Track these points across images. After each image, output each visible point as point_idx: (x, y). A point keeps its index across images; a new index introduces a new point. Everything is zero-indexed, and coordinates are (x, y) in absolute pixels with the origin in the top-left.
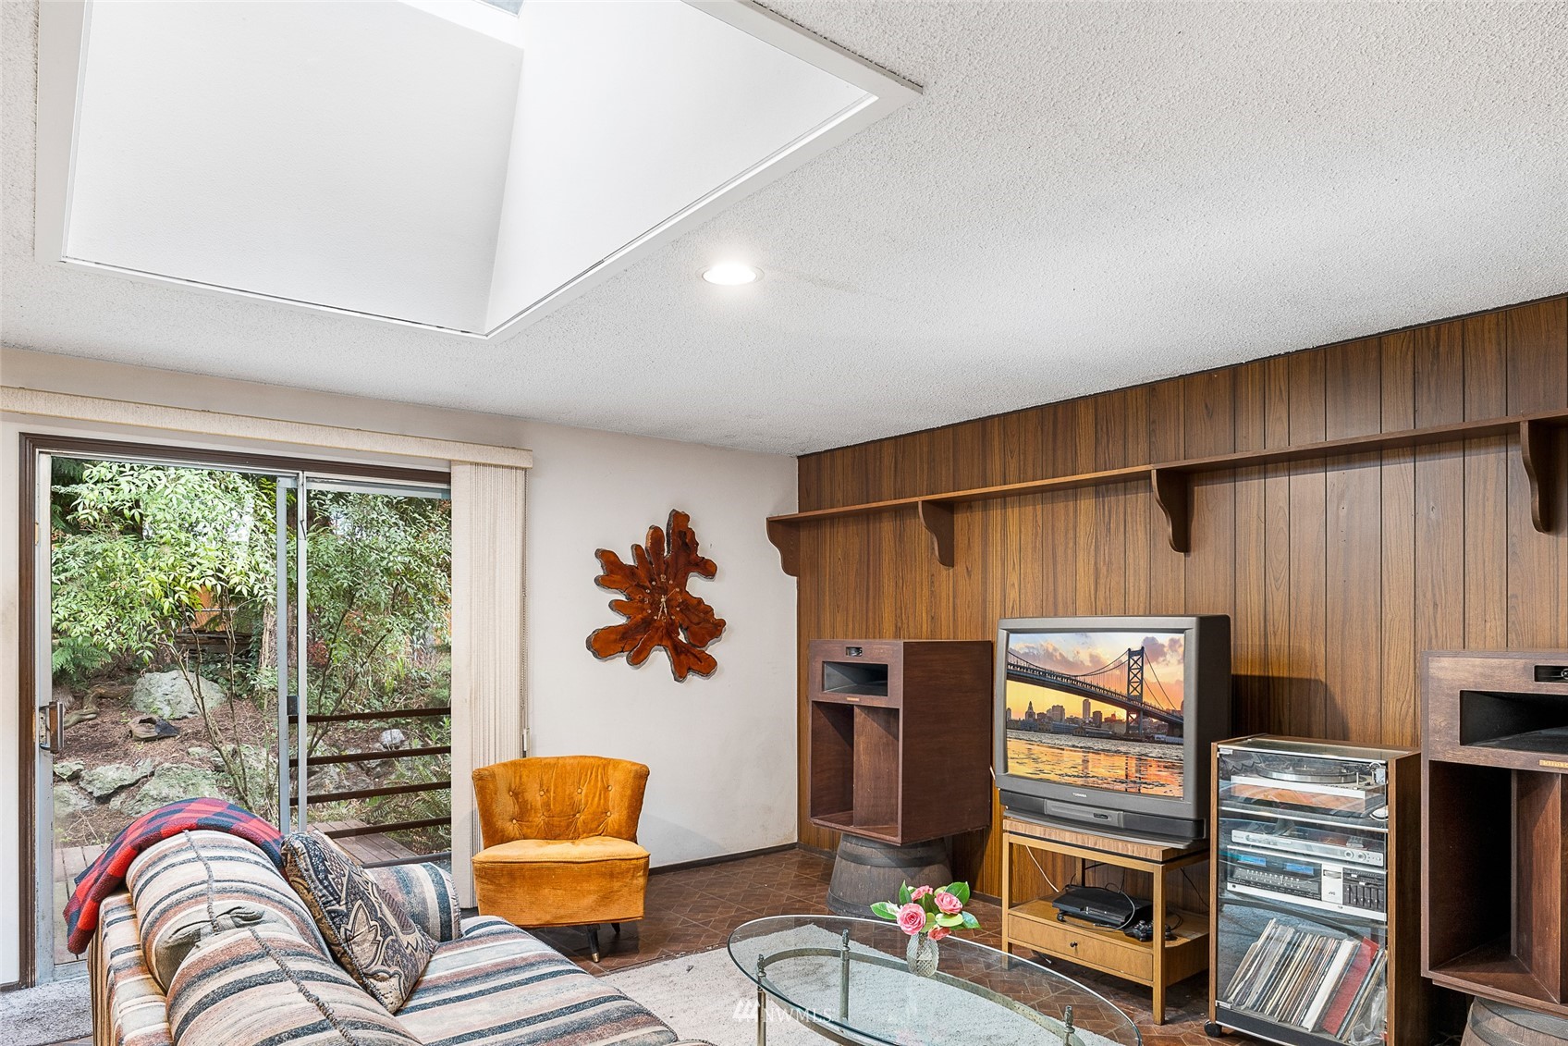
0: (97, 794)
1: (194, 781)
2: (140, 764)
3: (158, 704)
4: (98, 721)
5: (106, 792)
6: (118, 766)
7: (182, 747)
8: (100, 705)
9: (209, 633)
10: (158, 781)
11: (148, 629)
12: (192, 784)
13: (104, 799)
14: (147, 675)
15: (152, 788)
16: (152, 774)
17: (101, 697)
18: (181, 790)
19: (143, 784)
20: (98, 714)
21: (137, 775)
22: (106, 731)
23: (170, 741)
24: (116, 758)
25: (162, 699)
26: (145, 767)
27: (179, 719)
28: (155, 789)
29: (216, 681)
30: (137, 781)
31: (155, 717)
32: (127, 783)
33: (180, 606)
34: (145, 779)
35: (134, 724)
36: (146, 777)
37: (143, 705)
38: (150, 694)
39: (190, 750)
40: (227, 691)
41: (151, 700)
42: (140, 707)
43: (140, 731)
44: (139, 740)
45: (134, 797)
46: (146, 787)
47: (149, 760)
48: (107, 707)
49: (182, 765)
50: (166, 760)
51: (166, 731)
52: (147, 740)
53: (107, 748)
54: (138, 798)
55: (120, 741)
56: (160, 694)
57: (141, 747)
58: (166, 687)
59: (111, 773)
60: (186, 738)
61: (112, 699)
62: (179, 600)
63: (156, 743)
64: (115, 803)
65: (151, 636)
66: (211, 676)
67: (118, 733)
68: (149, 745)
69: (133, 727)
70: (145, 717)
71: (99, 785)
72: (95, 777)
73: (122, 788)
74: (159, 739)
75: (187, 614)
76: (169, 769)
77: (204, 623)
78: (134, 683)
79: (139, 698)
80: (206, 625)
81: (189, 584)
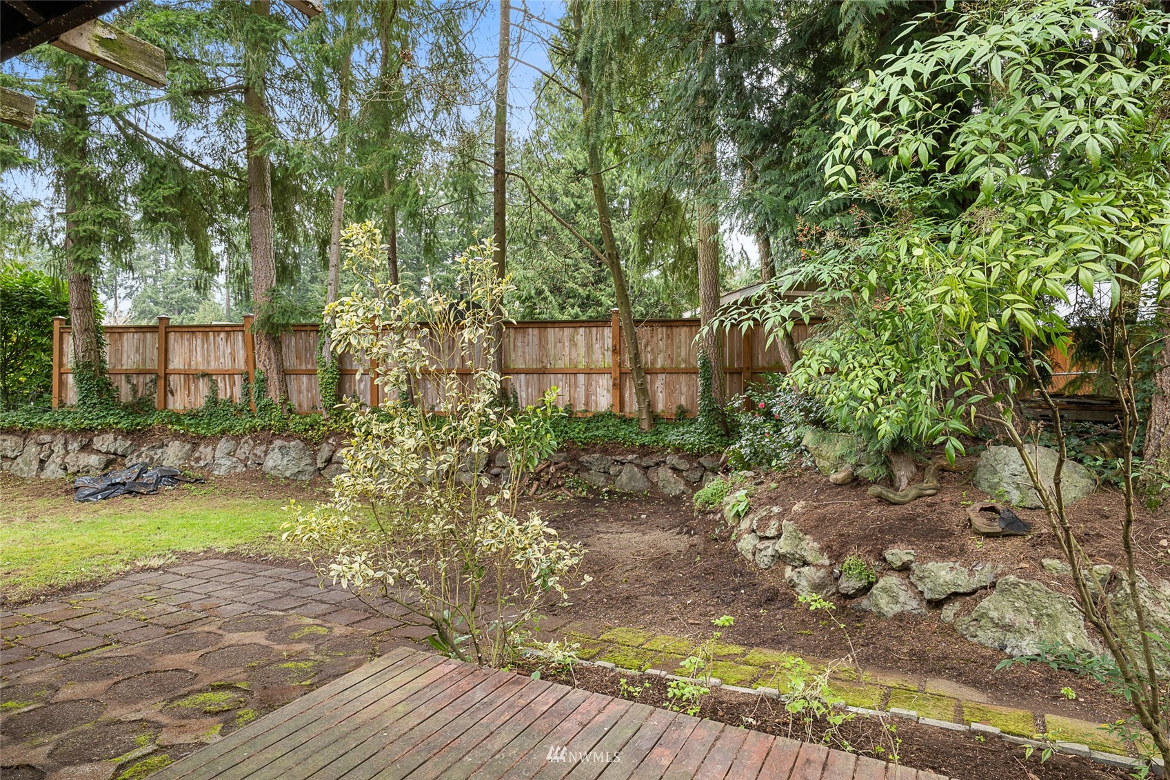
0: (928, 595)
1: (1050, 612)
2: (979, 568)
3: (1004, 487)
4: (937, 499)
5: (937, 596)
6: (951, 564)
7: (1032, 553)
8: (941, 479)
9: (1067, 397)
10: (1000, 598)
11: (957, 393)
12: (1048, 615)
13: (936, 604)
14: (993, 448)
15: (992, 608)
16: (993, 585)
17: (943, 469)
18: (1032, 620)
19: (981, 598)
20: (938, 490)
21: (975, 582)
22: (943, 513)
23: (1017, 542)
24: (951, 553)
25: (1009, 480)
26: (984, 574)
27: (1031, 509)
28: (996, 609)
29: (1080, 461)
30: (974, 592)
31: (999, 506)
32: (961, 590)
33: (1023, 347)
34: (984, 591)
35: (973, 511)
36: (985, 588)
37: (987, 484)
38: (995, 472)
39: (1046, 562)
40: (1096, 477)
41: (996, 480)
42: (984, 486)
43: (980, 522)
44: (978, 533)
45: (969, 613)
46: (985, 603)
47: (989, 565)
48: (949, 482)
49: (1034, 584)
50: (1012, 571)
51: (1013, 527)
52: (988, 535)
53: (943, 537)
54: (974, 615)
55: (957, 530)
56: (1007, 473)
57: (979, 545)
58: (1014, 466)
59: (943, 573)
60: (1038, 542)
61: (954, 473)
62: (1014, 323)
63: (1000, 541)
64: (948, 612)
65: (962, 409)
66: (1073, 453)
67: (955, 519)
68: (992, 544)
69: (972, 516)
70: (987, 502)
71: (930, 585)
72: (926, 574)
73: (956, 595)
74: (1004, 536)
75: (1036, 362)
76: (1016, 585)
77: (1061, 386)
78: (979, 456)
79: (983, 475)
80: (1064, 388)
81: (1037, 285)
